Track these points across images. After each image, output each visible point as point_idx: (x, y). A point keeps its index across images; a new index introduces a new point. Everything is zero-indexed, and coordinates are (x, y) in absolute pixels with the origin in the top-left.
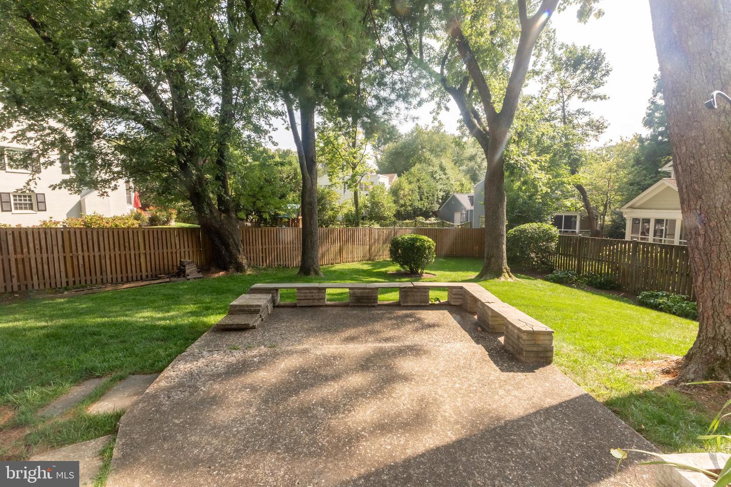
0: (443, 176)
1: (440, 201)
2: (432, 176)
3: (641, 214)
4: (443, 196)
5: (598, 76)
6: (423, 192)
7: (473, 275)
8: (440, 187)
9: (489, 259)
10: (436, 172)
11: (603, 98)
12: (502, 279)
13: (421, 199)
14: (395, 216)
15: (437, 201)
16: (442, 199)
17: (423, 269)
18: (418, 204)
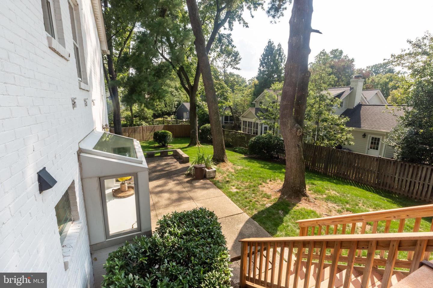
0: (177, 94)
1: (176, 106)
2: (171, 94)
3: (245, 119)
4: (177, 104)
5: (237, 60)
6: (167, 103)
7: (187, 145)
8: (175, 99)
9: (192, 139)
10: (173, 91)
11: (239, 69)
12: (197, 146)
13: (166, 107)
14: (152, 116)
15: (175, 107)
16: (177, 105)
17: (167, 144)
18: (164, 109)
